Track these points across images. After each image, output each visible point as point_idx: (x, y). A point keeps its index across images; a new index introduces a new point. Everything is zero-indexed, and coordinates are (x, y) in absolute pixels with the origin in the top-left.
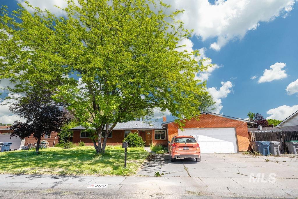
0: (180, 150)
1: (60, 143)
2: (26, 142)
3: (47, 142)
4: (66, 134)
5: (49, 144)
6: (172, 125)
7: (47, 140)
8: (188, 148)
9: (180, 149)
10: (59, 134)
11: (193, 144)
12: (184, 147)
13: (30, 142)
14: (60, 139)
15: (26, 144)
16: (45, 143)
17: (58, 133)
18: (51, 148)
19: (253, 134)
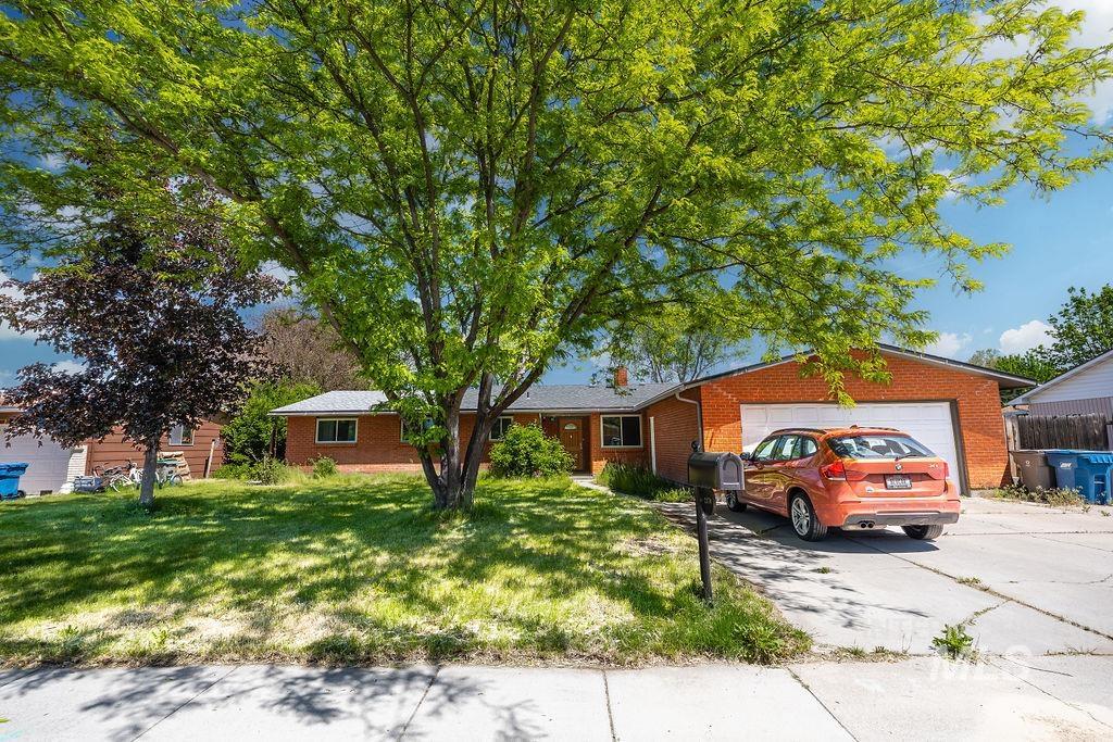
0: (874, 490)
1: (229, 462)
2: (90, 461)
3: (181, 461)
4: (254, 431)
5: (187, 469)
6: (720, 391)
7: (180, 453)
8: (908, 482)
9: (870, 487)
10: (227, 430)
11: (928, 464)
12: (885, 476)
13: (107, 462)
14: (230, 449)
15: (90, 470)
16: (174, 465)
17: (221, 427)
18: (198, 481)
19: (1009, 425)
